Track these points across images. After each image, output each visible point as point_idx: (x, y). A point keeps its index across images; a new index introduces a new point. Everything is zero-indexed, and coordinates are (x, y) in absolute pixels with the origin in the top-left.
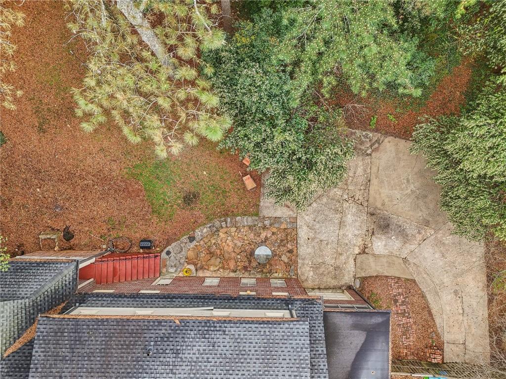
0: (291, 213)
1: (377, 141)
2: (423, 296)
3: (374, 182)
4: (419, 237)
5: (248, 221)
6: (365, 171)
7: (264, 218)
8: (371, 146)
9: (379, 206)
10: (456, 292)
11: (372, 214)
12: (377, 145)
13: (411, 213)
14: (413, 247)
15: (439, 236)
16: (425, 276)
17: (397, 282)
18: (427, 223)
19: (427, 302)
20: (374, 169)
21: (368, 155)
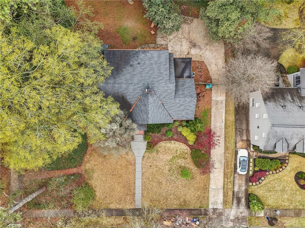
0: (166, 42)
1: (192, 20)
2: (206, 66)
3: (191, 32)
4: (205, 49)
5: (153, 45)
6: (188, 29)
7: (158, 44)
8: (190, 21)
9: (193, 39)
10: (216, 64)
11: (191, 42)
12: (192, 21)
13: (202, 41)
14: (203, 52)
15: (211, 48)
16: (207, 60)
17: (198, 62)
18: (207, 44)
19: (207, 67)
20: (191, 28)
21: (189, 24)
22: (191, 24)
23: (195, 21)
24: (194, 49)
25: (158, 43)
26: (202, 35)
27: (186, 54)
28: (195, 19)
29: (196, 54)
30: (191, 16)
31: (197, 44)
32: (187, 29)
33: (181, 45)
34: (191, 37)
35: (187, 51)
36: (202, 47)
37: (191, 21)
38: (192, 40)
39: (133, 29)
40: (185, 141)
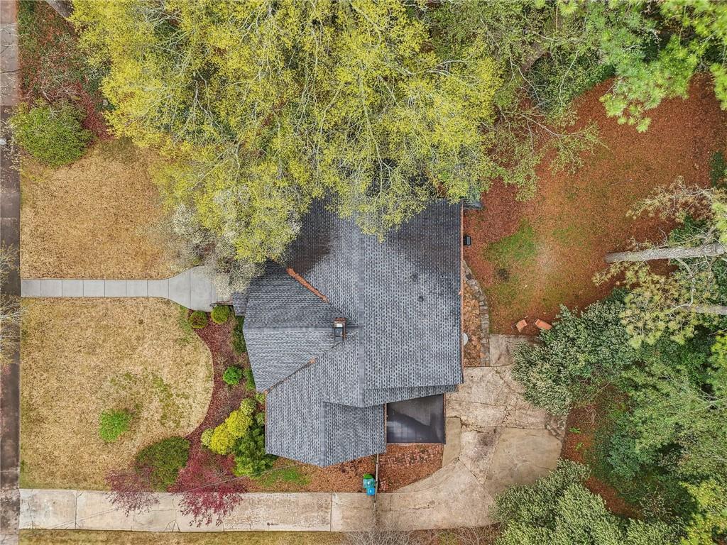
1: (558, 435)
3: (523, 432)
5: (485, 324)
6: (532, 424)
7: (488, 338)
8: (553, 429)
9: (502, 437)
10: (433, 502)
11: (495, 431)
12: (554, 434)
13: (497, 464)
14: (469, 466)
15: (479, 488)
16: (445, 476)
17: (438, 453)
18: (489, 478)
19: (424, 478)
20: (533, 432)
21: (546, 426)
22: (547, 431)
23: (556, 445)
24: (476, 441)
25: (493, 339)
26: (516, 462)
27: (464, 418)
28: (559, 442)
29: (461, 447)
30: (568, 433)
31: (491, 450)
32: (532, 420)
33: (486, 405)
34: (509, 433)
35: (471, 421)
36: (481, 462)
37: (555, 431)
38: (500, 434)
39: (531, 269)
40: (213, 420)
